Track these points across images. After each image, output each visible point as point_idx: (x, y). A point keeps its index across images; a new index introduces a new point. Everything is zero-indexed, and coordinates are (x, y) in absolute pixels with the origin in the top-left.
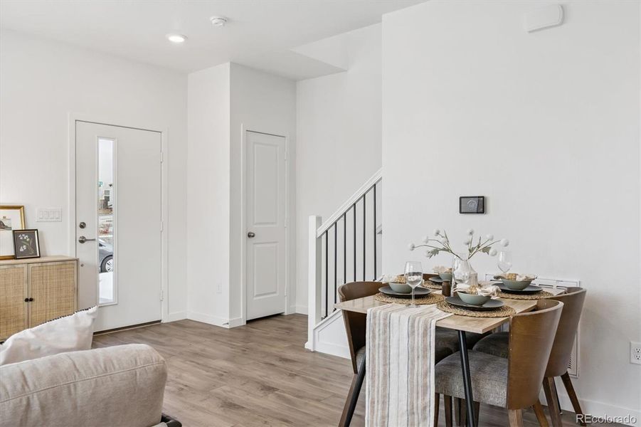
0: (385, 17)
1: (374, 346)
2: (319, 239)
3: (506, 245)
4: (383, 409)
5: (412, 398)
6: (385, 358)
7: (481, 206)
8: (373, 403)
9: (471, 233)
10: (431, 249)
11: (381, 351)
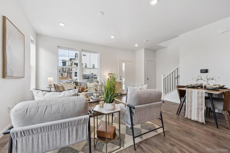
0: (180, 35)
1: (188, 96)
2: (164, 79)
3: (219, 78)
4: (191, 108)
5: (198, 106)
6: (191, 98)
7: (206, 71)
8: (188, 107)
9: (207, 76)
10: (197, 79)
11: (190, 97)
